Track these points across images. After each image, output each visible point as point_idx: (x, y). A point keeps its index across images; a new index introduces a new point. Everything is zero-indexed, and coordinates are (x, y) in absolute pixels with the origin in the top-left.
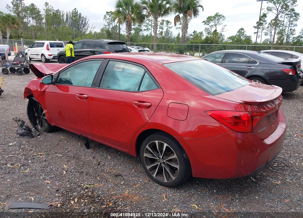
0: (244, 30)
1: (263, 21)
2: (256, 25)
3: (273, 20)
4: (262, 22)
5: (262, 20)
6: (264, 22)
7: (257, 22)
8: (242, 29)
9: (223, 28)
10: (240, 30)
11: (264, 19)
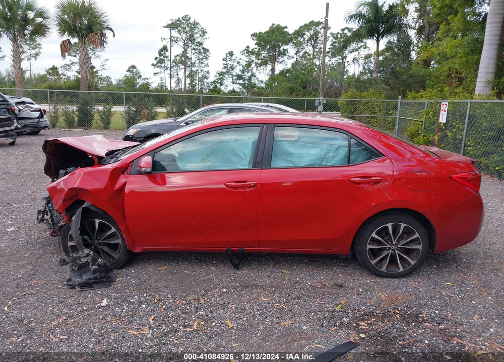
0: (136, 68)
1: (164, 57)
2: (155, 62)
3: (178, 56)
4: (162, 57)
5: (162, 55)
6: (166, 59)
7: (156, 58)
8: (133, 67)
9: (104, 63)
10: (130, 68)
11: (165, 53)
